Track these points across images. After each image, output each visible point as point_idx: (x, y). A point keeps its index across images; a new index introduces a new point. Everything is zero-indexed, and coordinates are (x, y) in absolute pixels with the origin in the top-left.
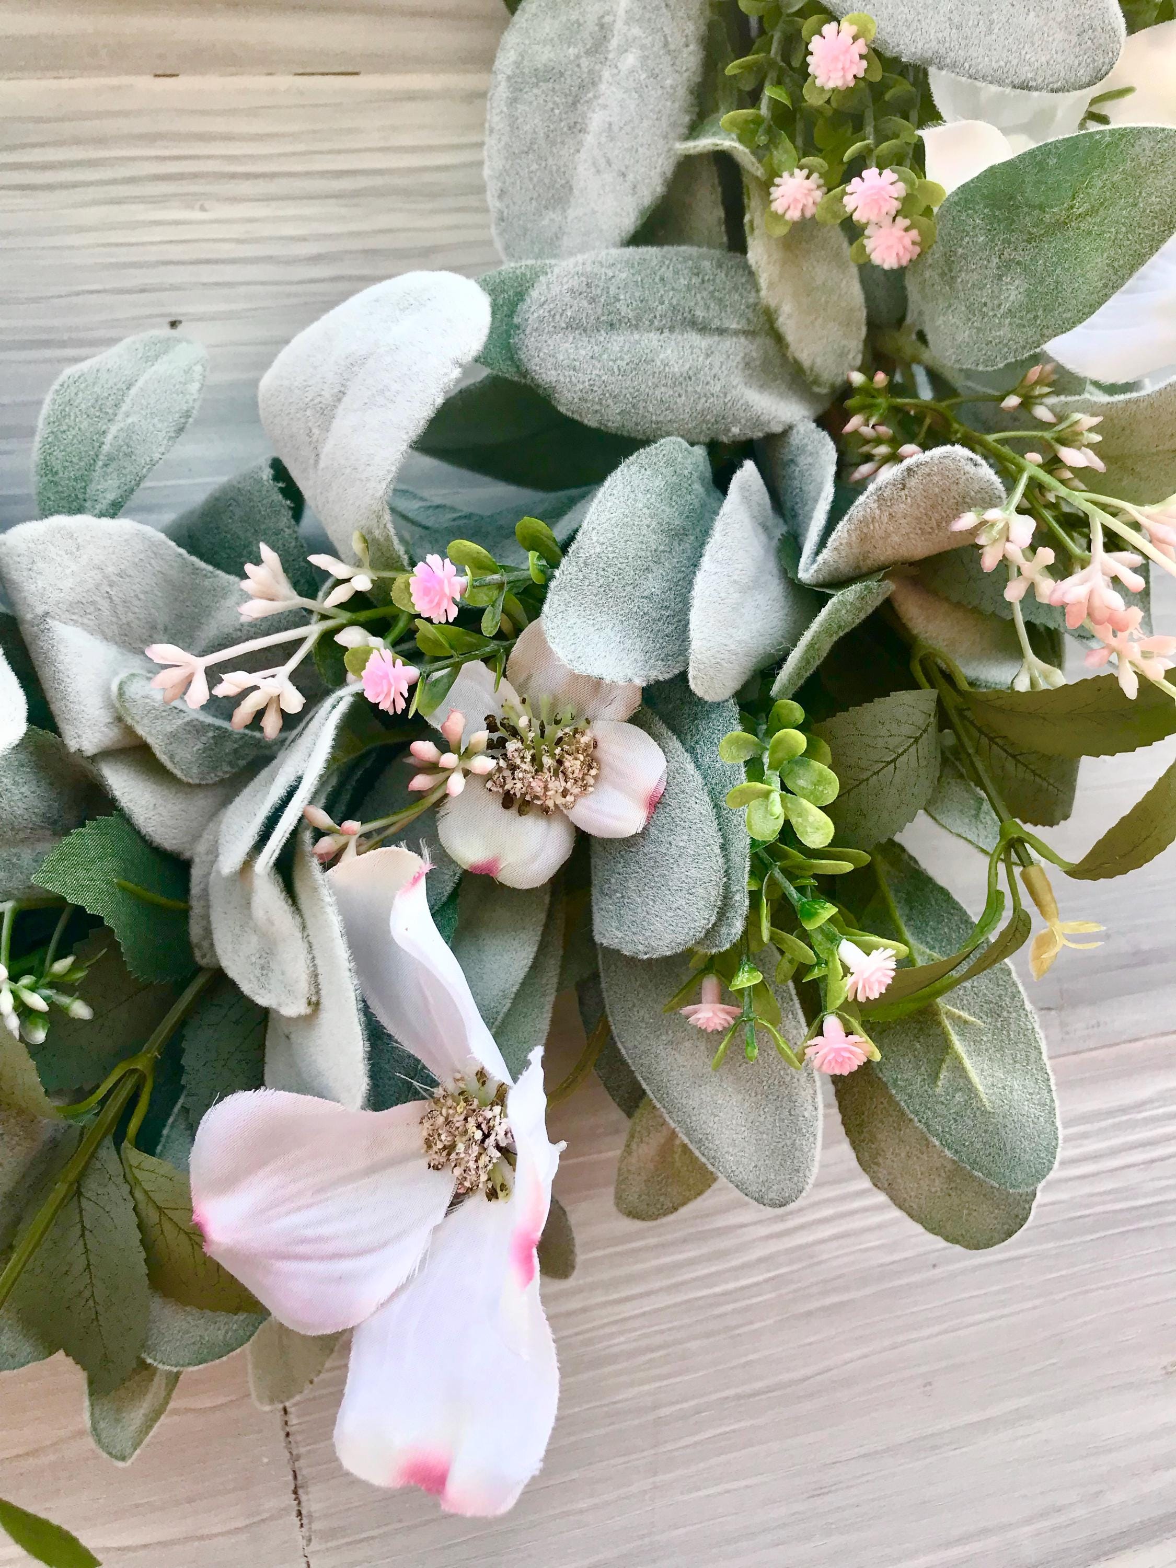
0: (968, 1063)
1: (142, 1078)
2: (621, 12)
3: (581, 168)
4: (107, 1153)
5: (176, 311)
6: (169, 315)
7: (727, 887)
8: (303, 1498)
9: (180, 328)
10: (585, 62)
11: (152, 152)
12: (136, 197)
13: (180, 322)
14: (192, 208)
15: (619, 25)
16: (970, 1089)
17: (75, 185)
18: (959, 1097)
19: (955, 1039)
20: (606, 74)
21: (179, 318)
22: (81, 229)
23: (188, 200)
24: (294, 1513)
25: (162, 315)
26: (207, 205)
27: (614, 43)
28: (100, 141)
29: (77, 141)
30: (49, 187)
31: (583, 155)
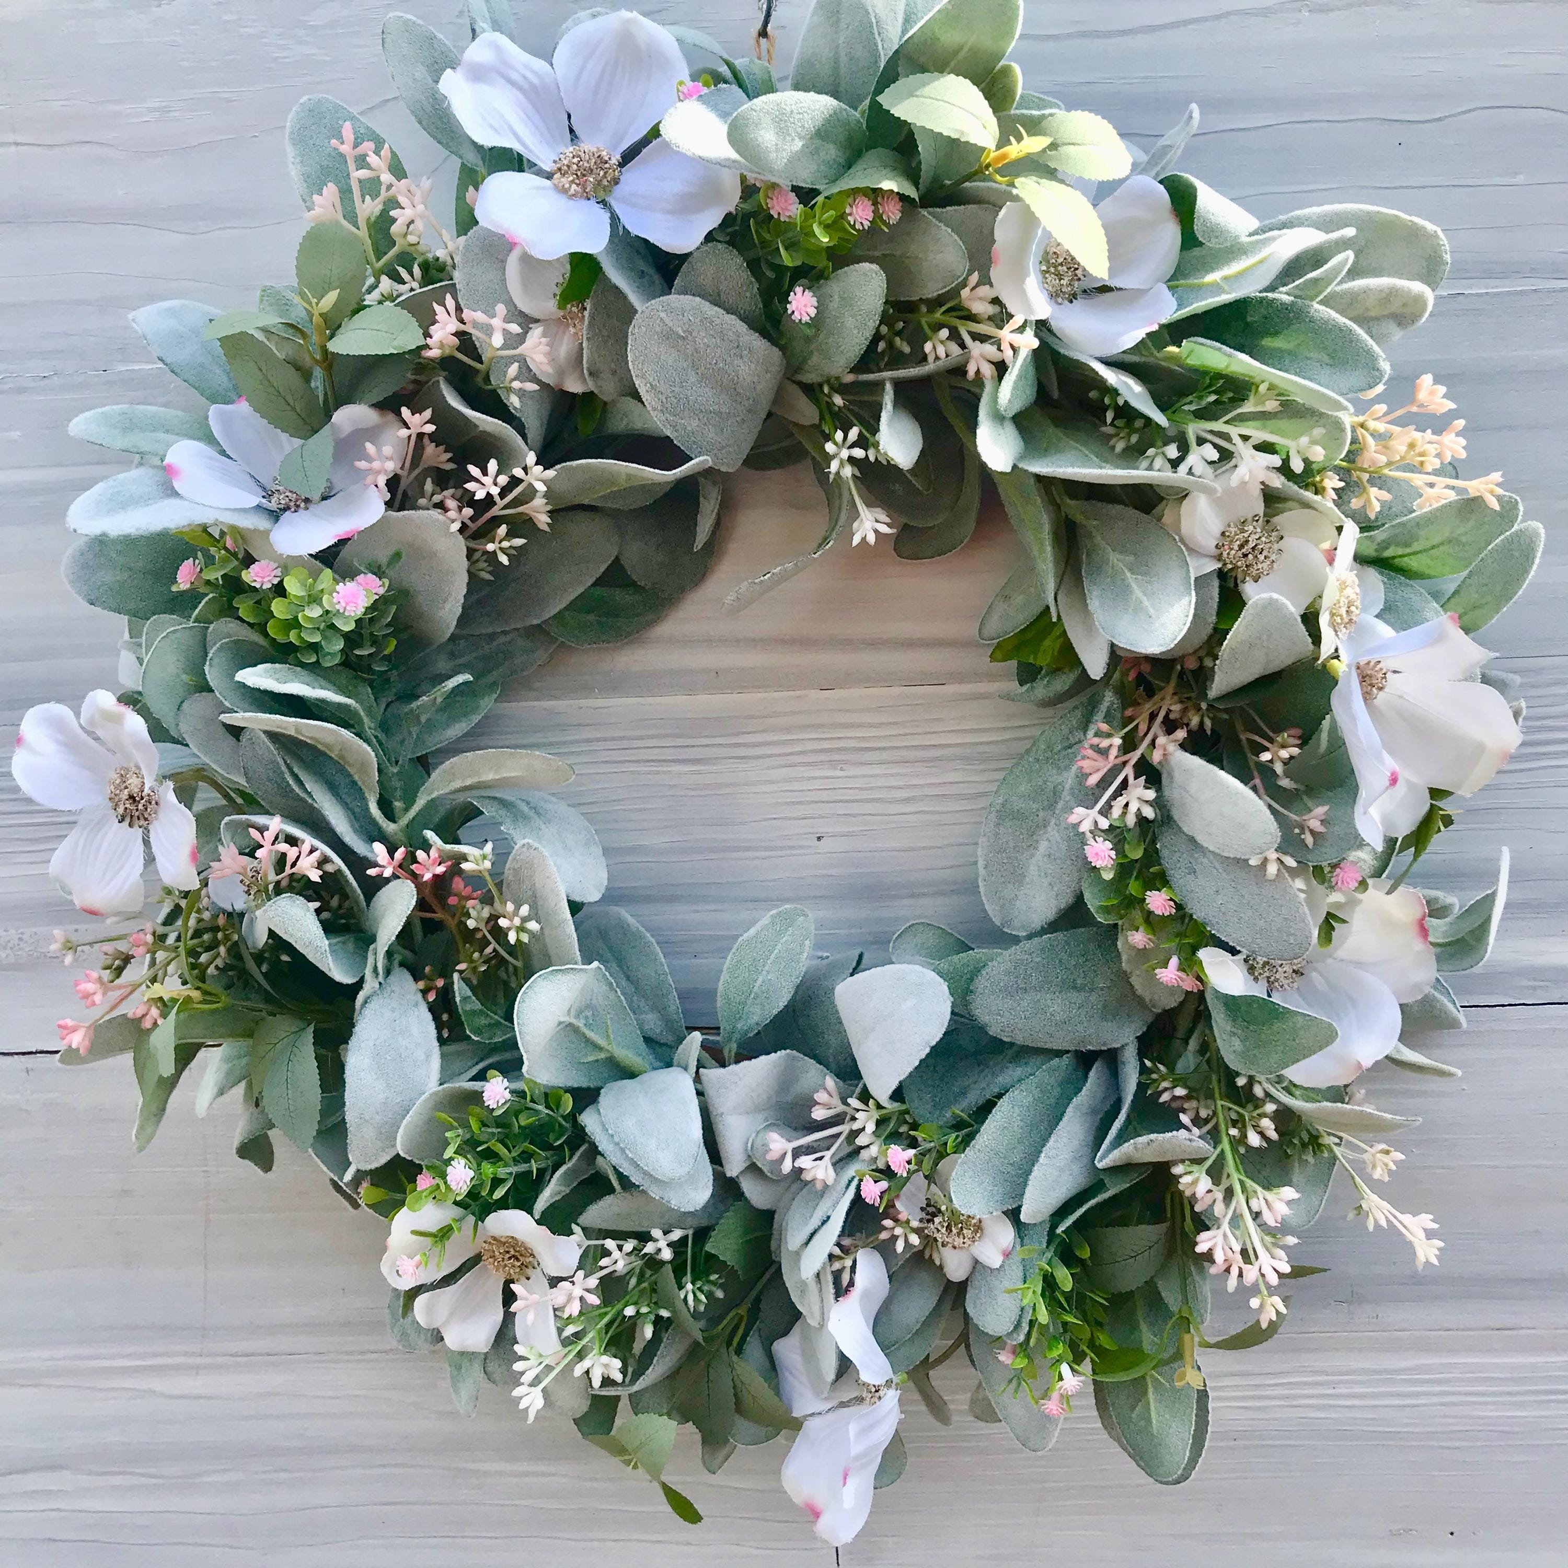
0: (1152, 1407)
1: (741, 1318)
2: (1067, 786)
3: (1032, 868)
4: (723, 1350)
5: (821, 831)
6: (817, 833)
7: (1020, 1316)
9: (821, 841)
10: (1041, 814)
11: (816, 736)
12: (803, 763)
13: (822, 837)
14: (835, 769)
15: (1065, 793)
16: (1149, 1421)
18: (1142, 1423)
19: (1151, 1390)
20: (1053, 821)
21: (823, 835)
22: (771, 782)
23: (832, 764)
25: (813, 833)
26: (844, 766)
27: (1060, 805)
30: (756, 757)
31: (1033, 860)
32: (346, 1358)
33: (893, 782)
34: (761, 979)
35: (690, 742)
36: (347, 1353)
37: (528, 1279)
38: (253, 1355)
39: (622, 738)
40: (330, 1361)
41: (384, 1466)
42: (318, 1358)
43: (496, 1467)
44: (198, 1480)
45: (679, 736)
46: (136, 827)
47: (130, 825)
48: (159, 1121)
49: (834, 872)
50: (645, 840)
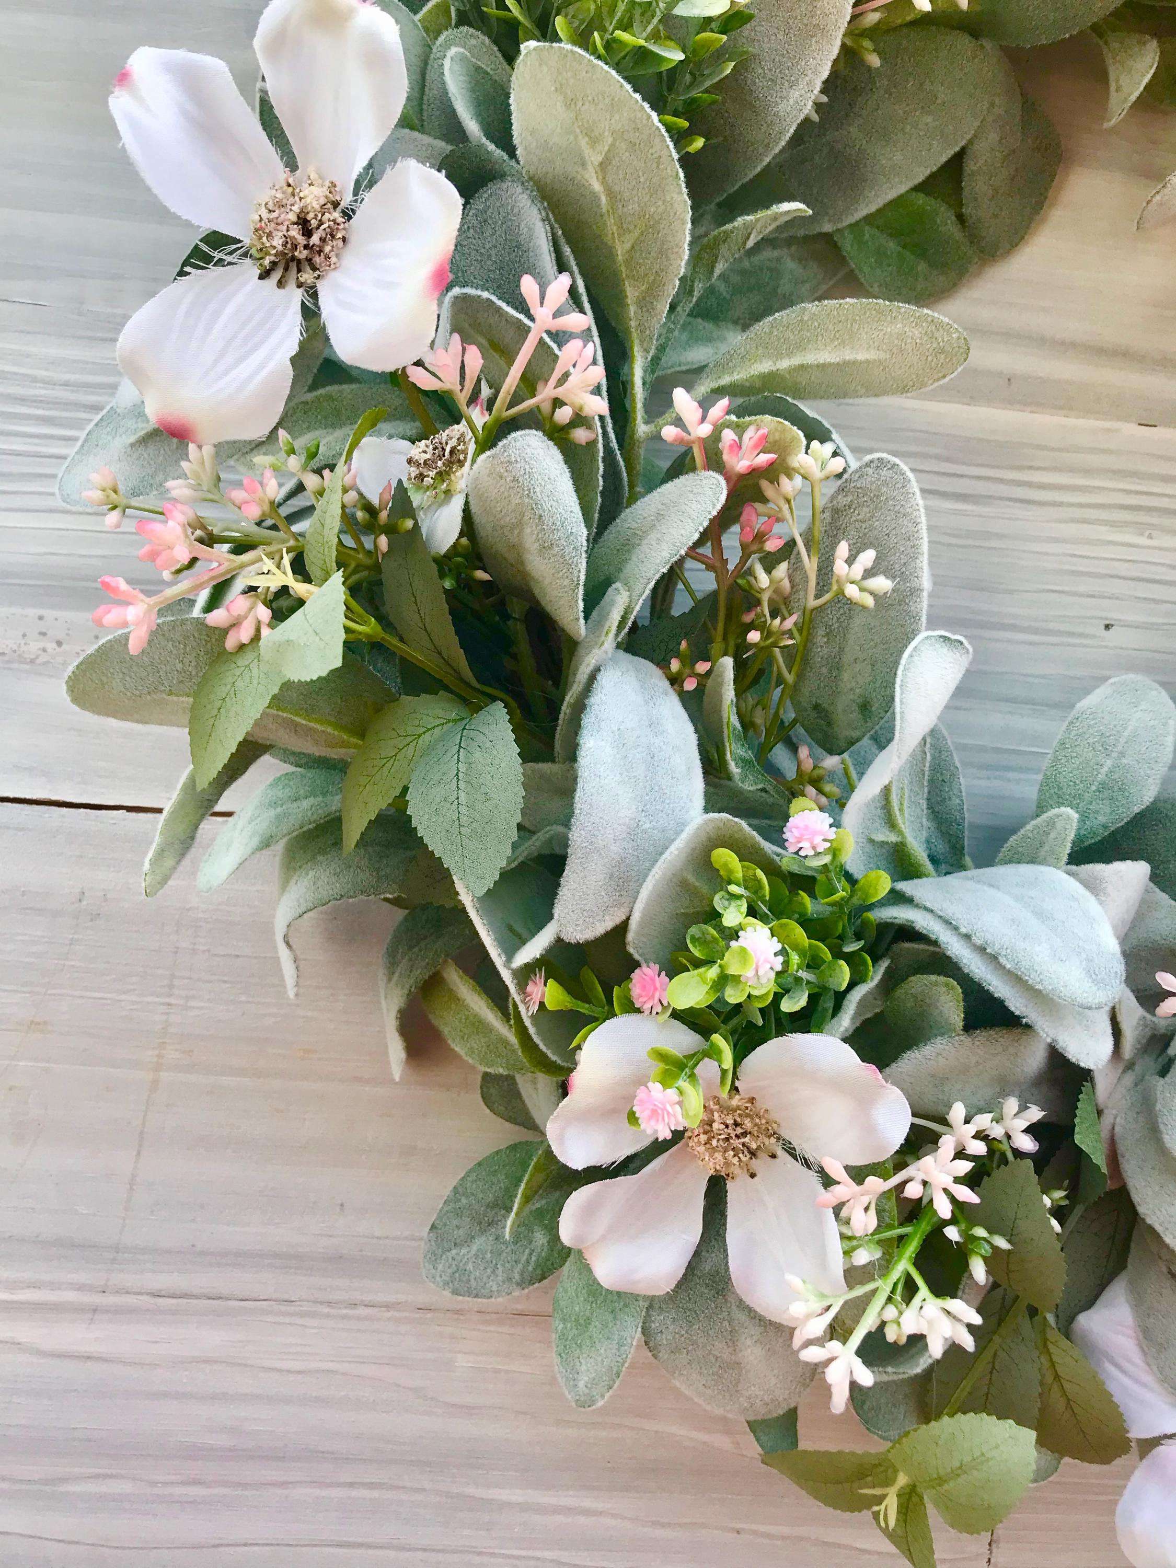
5: (1113, 615)
6: (1107, 619)
8: (994, 1550)
9: (1112, 630)
11: (1122, 486)
12: (1103, 520)
13: (1112, 625)
14: (1142, 534)
17: (1061, 504)
21: (1113, 623)
22: (1056, 540)
23: (1141, 529)
24: (986, 1560)
25: (1101, 618)
26: (1154, 533)
28: (1086, 472)
29: (1071, 470)
30: (1041, 504)
32: (326, 1310)
34: (1109, 763)
36: (329, 1303)
37: (753, 1176)
38: (185, 1296)
40: (302, 1315)
41: (351, 1485)
42: (284, 1308)
43: (517, 1496)
44: (63, 1488)
46: (291, 286)
47: (281, 284)
48: (183, 855)
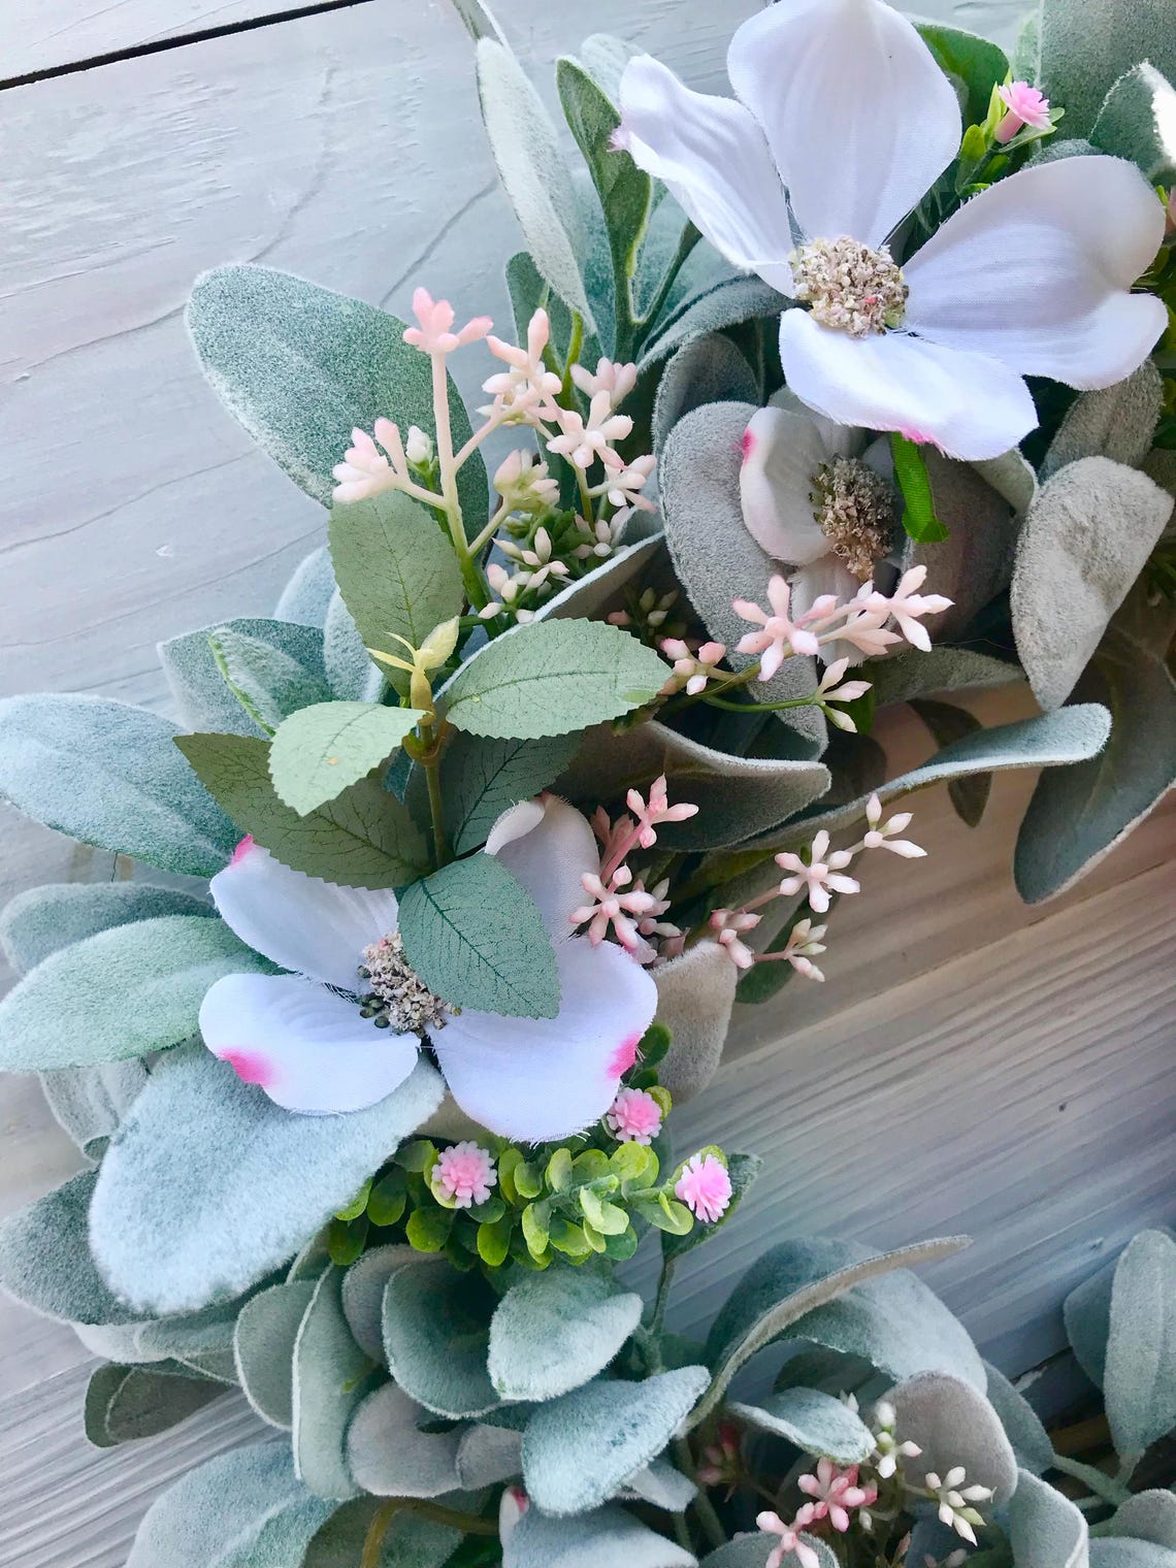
33: (1129, 1005)
35: (888, 1055)
39: (801, 1088)
45: (876, 1052)
49: (1085, 1140)
50: (858, 1205)
